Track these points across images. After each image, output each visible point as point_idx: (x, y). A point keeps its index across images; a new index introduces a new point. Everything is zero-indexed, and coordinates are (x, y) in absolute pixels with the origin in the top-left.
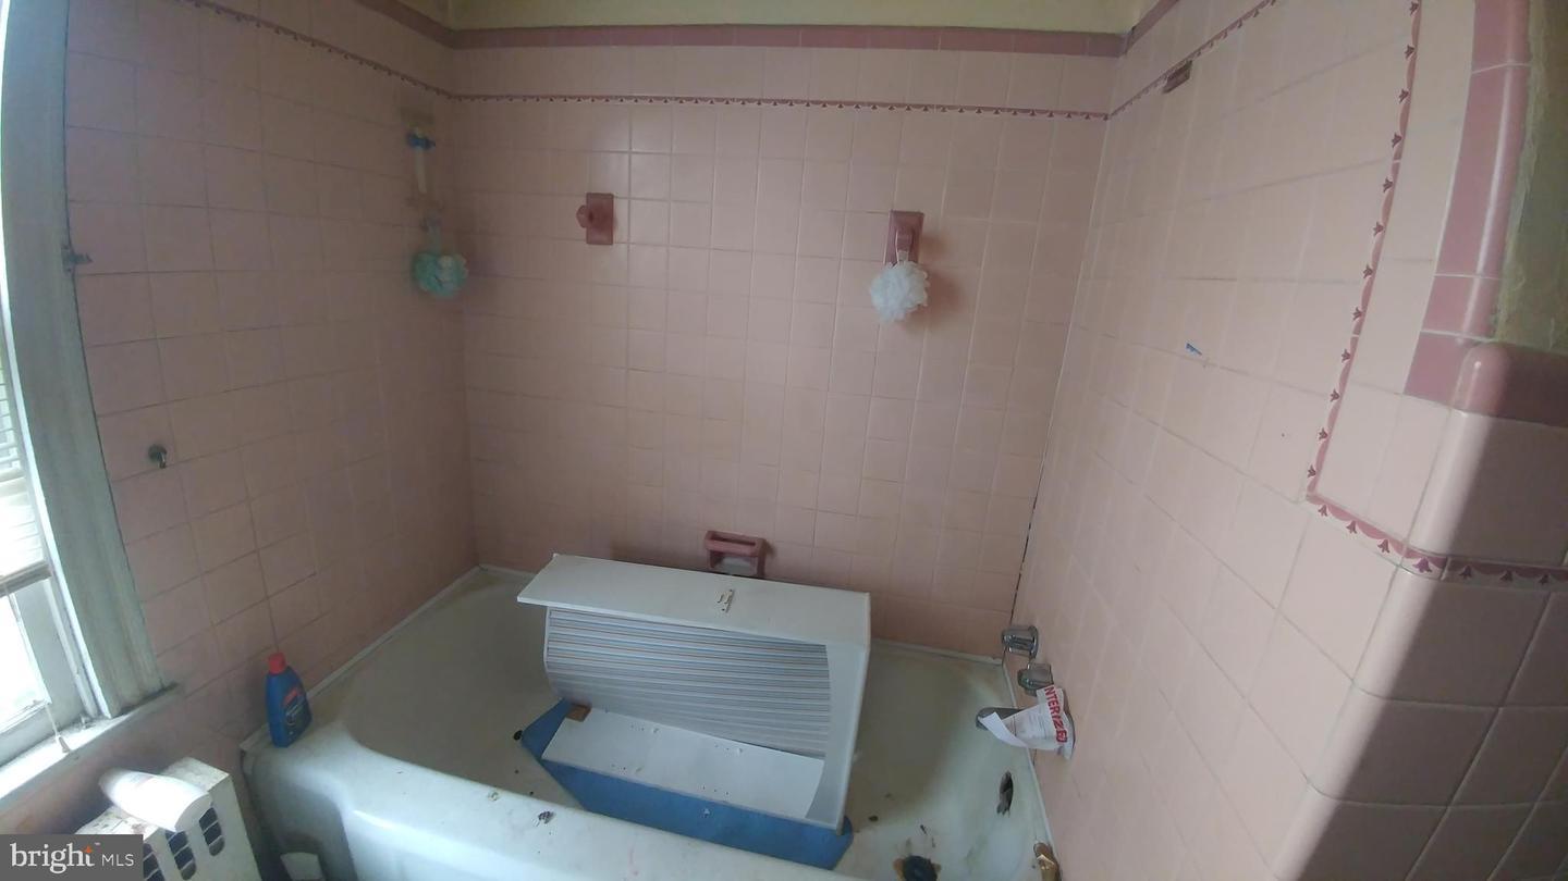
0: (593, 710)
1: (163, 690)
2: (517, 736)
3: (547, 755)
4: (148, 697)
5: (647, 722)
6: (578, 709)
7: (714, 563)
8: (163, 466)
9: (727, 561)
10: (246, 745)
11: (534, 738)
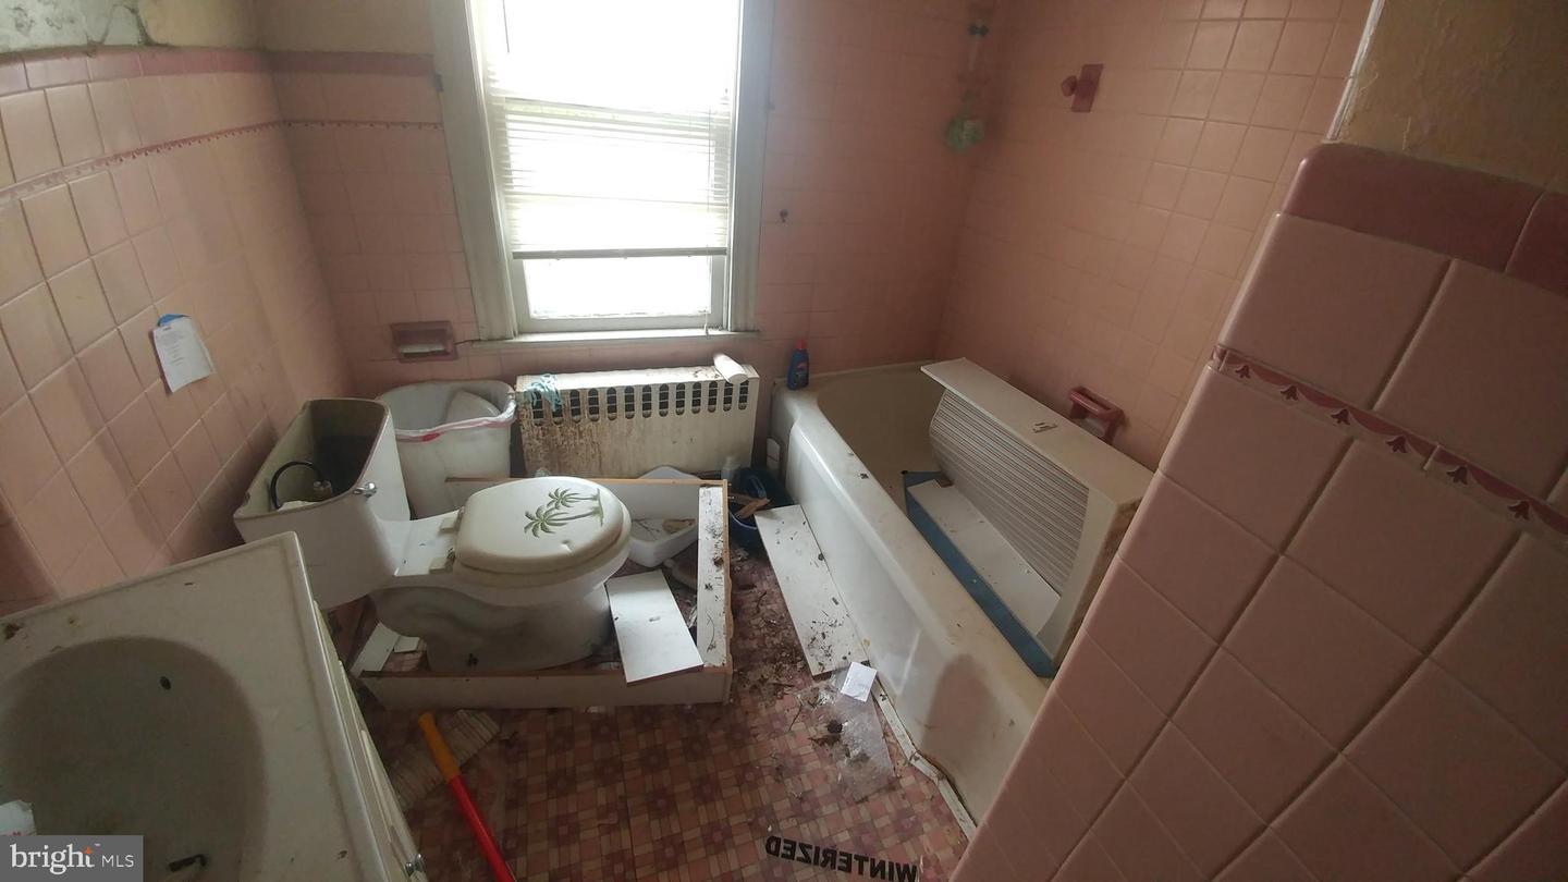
0: (953, 487)
1: (753, 331)
2: (904, 472)
3: (909, 489)
4: (746, 331)
5: (979, 513)
6: (945, 480)
7: (1078, 414)
8: (784, 221)
9: (1088, 420)
10: (778, 381)
11: (911, 478)
